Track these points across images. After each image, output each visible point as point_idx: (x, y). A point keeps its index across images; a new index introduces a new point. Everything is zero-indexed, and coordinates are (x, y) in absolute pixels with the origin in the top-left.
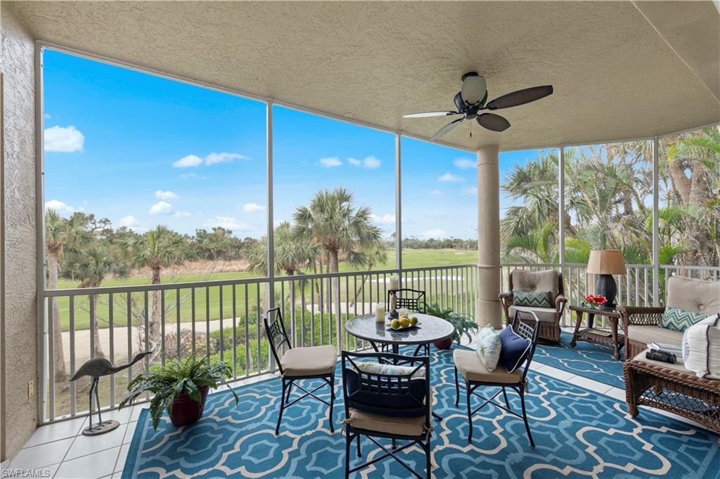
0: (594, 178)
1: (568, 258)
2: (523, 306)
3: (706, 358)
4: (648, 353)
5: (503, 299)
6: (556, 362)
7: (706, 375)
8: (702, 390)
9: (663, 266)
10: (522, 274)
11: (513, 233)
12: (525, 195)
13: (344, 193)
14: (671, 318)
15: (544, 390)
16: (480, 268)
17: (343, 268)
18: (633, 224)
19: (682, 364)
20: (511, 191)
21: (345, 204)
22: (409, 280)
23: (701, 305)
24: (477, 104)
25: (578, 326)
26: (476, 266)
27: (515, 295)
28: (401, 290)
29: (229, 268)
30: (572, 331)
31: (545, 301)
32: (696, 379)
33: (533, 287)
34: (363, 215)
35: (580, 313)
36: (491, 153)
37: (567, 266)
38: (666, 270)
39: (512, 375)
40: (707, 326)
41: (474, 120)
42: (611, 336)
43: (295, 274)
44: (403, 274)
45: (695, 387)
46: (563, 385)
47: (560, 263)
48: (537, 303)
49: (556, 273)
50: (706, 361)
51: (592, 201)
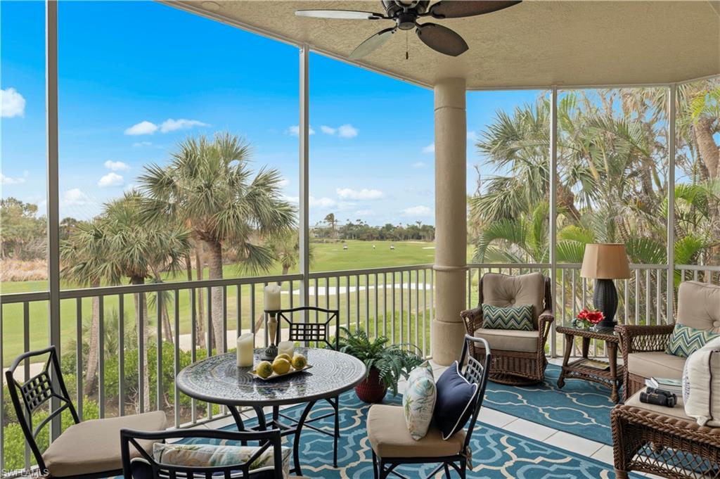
0: (602, 138)
1: (560, 255)
2: (495, 328)
3: (708, 397)
4: (642, 394)
5: (468, 320)
6: (534, 413)
7: (708, 421)
8: (703, 444)
9: (679, 267)
10: (496, 279)
11: (496, 216)
12: (511, 162)
13: (233, 145)
14: (680, 341)
15: (510, 458)
16: (437, 270)
17: (229, 272)
18: (646, 206)
19: (682, 407)
20: (494, 153)
21: (234, 164)
22: (322, 291)
23: (715, 321)
24: (414, 6)
25: (567, 356)
26: (432, 268)
27: (486, 312)
28: (307, 308)
29: (29, 273)
30: (560, 362)
31: (525, 321)
32: (695, 428)
33: (510, 299)
34: (265, 183)
35: (570, 337)
36: (456, 90)
37: (559, 267)
38: (683, 271)
39: (448, 443)
40: (709, 352)
41: (412, 33)
42: (608, 369)
43: (147, 282)
44: (312, 282)
45: (694, 439)
46: (537, 446)
47: (550, 262)
48: (515, 324)
49: (541, 278)
50: (708, 401)
51: (599, 172)
